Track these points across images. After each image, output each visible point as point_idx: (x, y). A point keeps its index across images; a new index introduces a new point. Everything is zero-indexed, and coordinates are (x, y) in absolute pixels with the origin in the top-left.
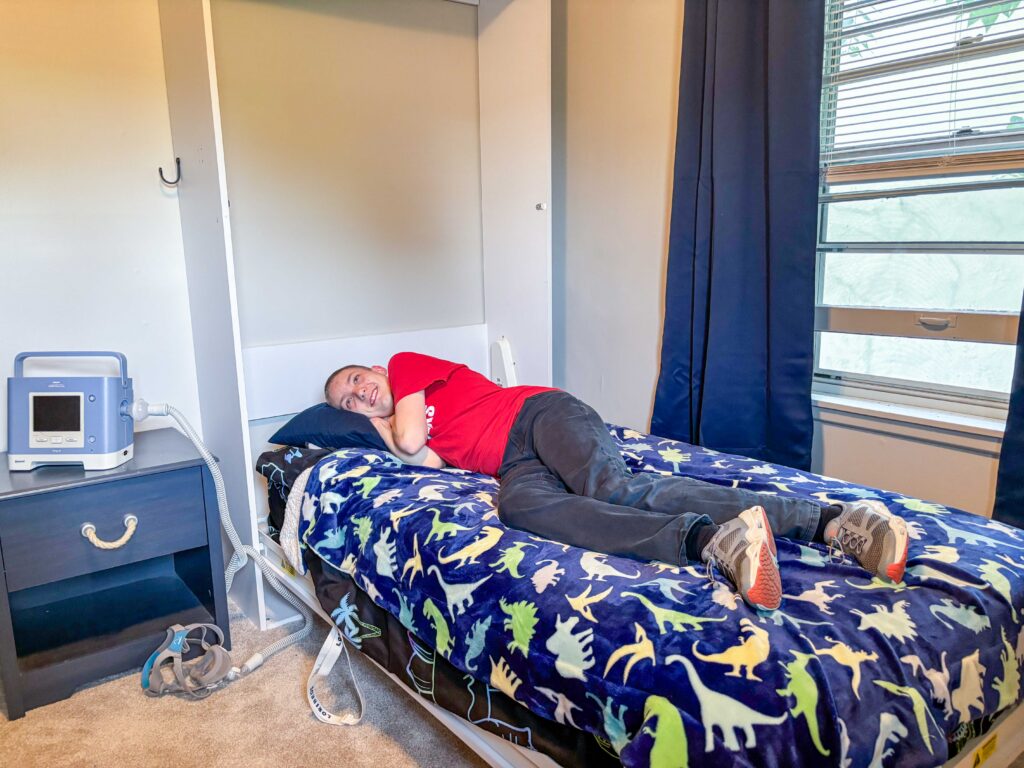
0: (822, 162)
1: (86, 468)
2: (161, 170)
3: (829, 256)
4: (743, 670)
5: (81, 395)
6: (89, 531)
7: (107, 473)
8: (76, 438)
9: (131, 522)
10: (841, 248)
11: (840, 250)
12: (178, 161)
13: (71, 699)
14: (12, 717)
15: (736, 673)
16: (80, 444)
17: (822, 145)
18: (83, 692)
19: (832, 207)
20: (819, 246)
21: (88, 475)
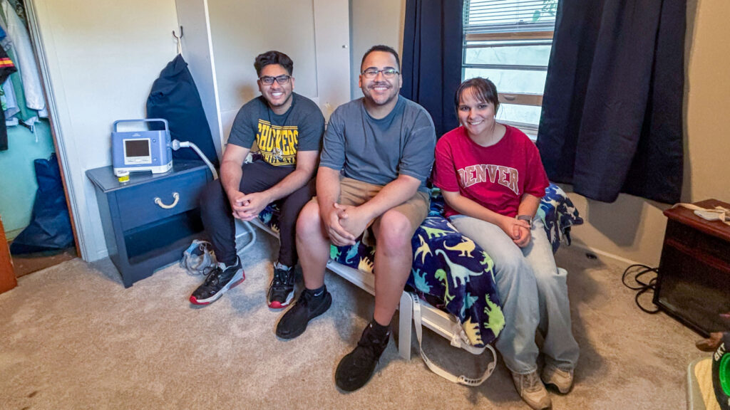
0: (464, 32)
1: (153, 172)
2: (174, 32)
3: (466, 69)
4: (466, 252)
5: (149, 139)
6: (158, 201)
7: (163, 175)
8: (148, 159)
9: (176, 196)
10: (471, 66)
11: (471, 67)
12: (182, 28)
13: (153, 276)
14: (127, 286)
15: (463, 255)
16: (150, 162)
17: (464, 24)
18: (158, 273)
19: (468, 50)
20: (463, 65)
21: (154, 176)
